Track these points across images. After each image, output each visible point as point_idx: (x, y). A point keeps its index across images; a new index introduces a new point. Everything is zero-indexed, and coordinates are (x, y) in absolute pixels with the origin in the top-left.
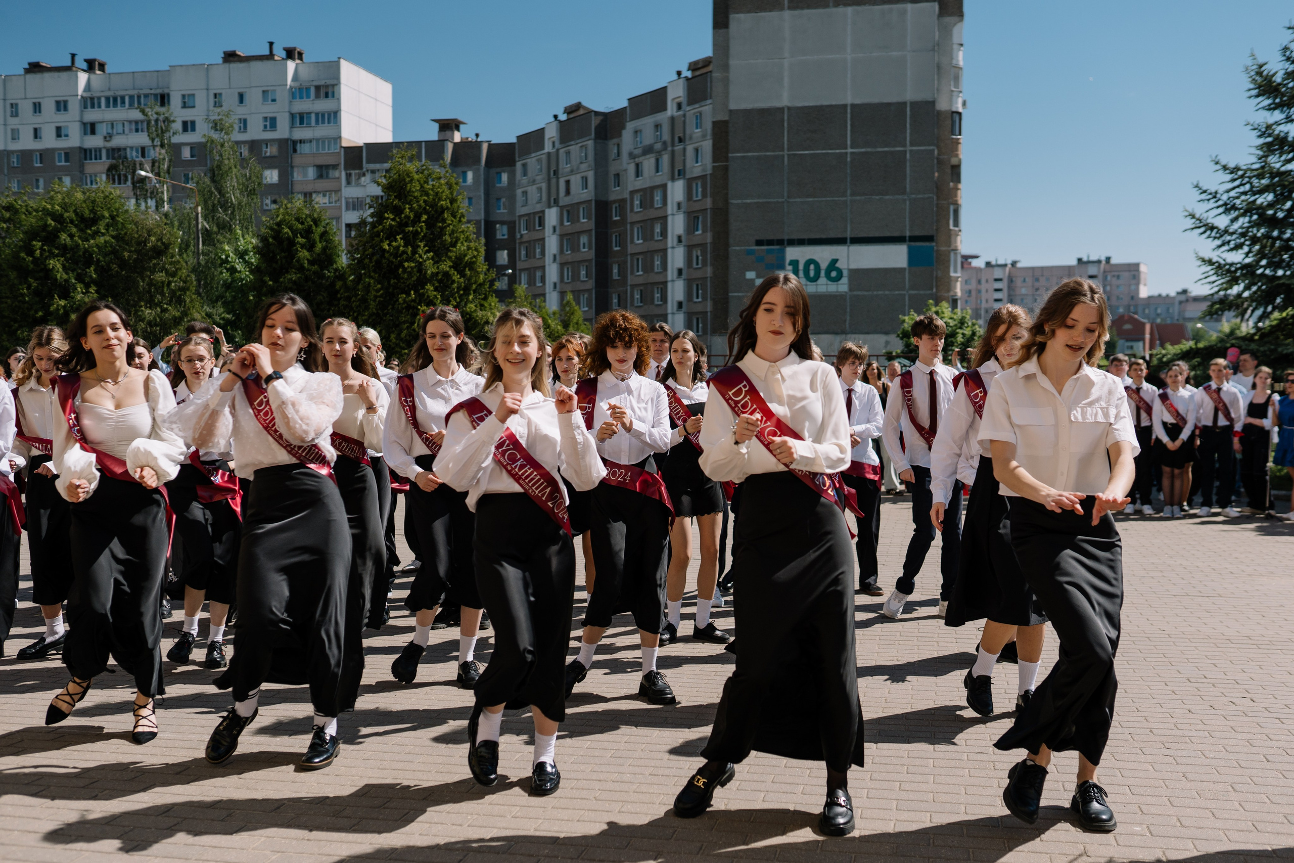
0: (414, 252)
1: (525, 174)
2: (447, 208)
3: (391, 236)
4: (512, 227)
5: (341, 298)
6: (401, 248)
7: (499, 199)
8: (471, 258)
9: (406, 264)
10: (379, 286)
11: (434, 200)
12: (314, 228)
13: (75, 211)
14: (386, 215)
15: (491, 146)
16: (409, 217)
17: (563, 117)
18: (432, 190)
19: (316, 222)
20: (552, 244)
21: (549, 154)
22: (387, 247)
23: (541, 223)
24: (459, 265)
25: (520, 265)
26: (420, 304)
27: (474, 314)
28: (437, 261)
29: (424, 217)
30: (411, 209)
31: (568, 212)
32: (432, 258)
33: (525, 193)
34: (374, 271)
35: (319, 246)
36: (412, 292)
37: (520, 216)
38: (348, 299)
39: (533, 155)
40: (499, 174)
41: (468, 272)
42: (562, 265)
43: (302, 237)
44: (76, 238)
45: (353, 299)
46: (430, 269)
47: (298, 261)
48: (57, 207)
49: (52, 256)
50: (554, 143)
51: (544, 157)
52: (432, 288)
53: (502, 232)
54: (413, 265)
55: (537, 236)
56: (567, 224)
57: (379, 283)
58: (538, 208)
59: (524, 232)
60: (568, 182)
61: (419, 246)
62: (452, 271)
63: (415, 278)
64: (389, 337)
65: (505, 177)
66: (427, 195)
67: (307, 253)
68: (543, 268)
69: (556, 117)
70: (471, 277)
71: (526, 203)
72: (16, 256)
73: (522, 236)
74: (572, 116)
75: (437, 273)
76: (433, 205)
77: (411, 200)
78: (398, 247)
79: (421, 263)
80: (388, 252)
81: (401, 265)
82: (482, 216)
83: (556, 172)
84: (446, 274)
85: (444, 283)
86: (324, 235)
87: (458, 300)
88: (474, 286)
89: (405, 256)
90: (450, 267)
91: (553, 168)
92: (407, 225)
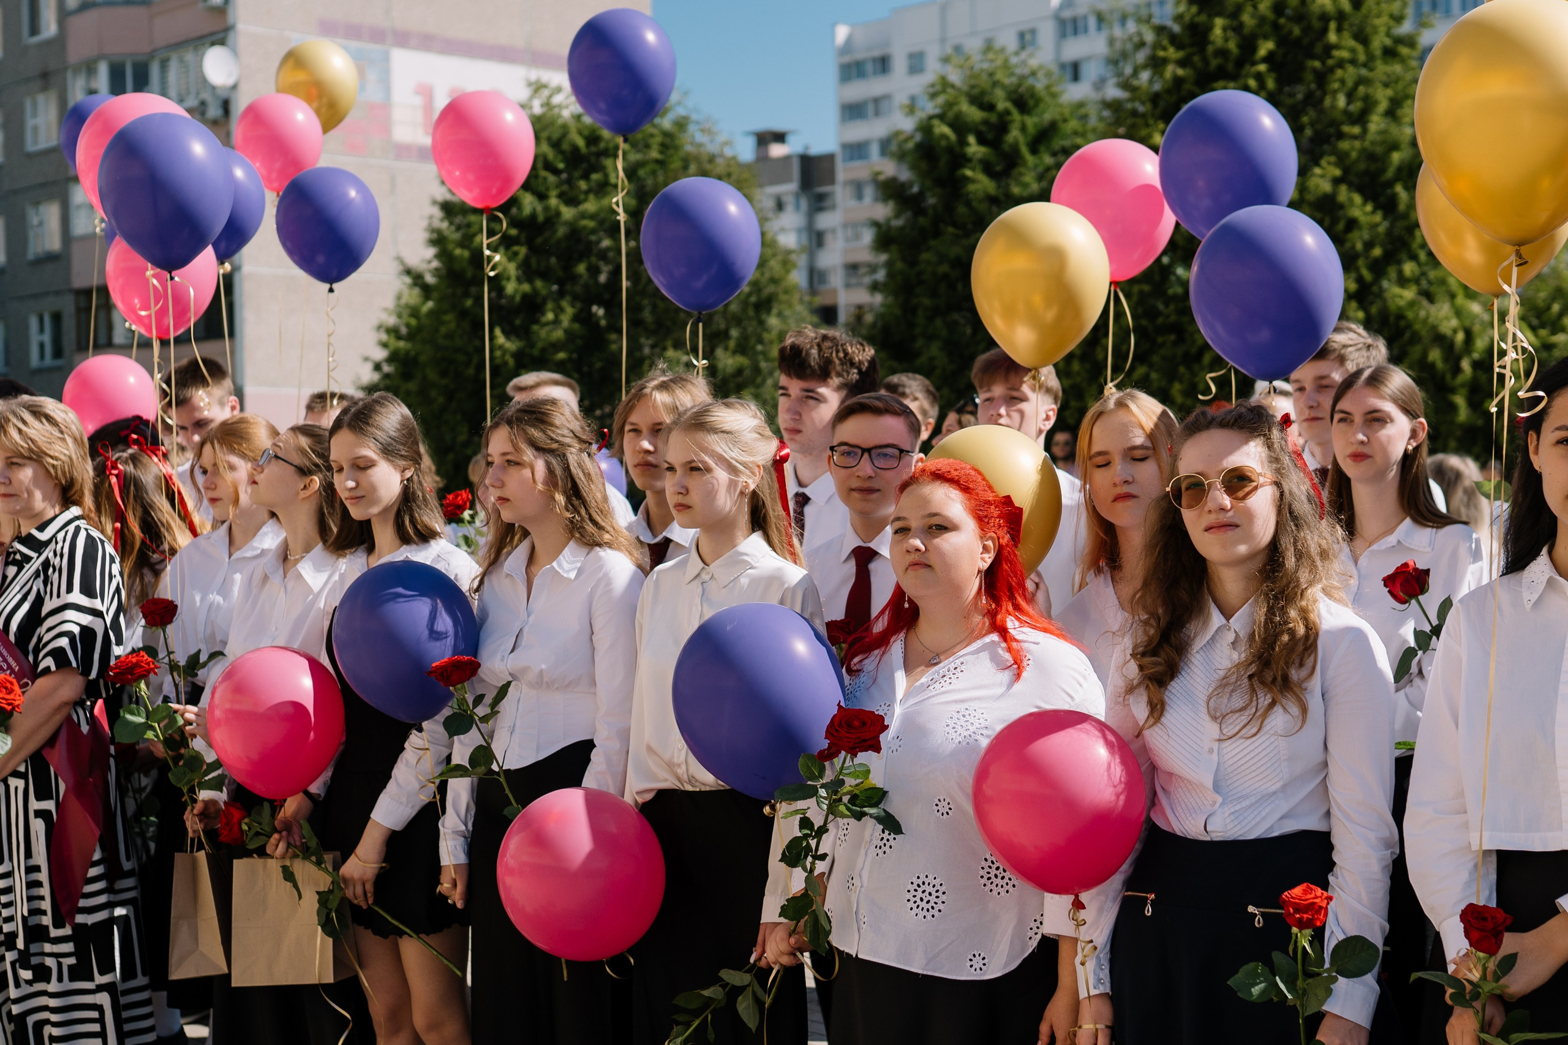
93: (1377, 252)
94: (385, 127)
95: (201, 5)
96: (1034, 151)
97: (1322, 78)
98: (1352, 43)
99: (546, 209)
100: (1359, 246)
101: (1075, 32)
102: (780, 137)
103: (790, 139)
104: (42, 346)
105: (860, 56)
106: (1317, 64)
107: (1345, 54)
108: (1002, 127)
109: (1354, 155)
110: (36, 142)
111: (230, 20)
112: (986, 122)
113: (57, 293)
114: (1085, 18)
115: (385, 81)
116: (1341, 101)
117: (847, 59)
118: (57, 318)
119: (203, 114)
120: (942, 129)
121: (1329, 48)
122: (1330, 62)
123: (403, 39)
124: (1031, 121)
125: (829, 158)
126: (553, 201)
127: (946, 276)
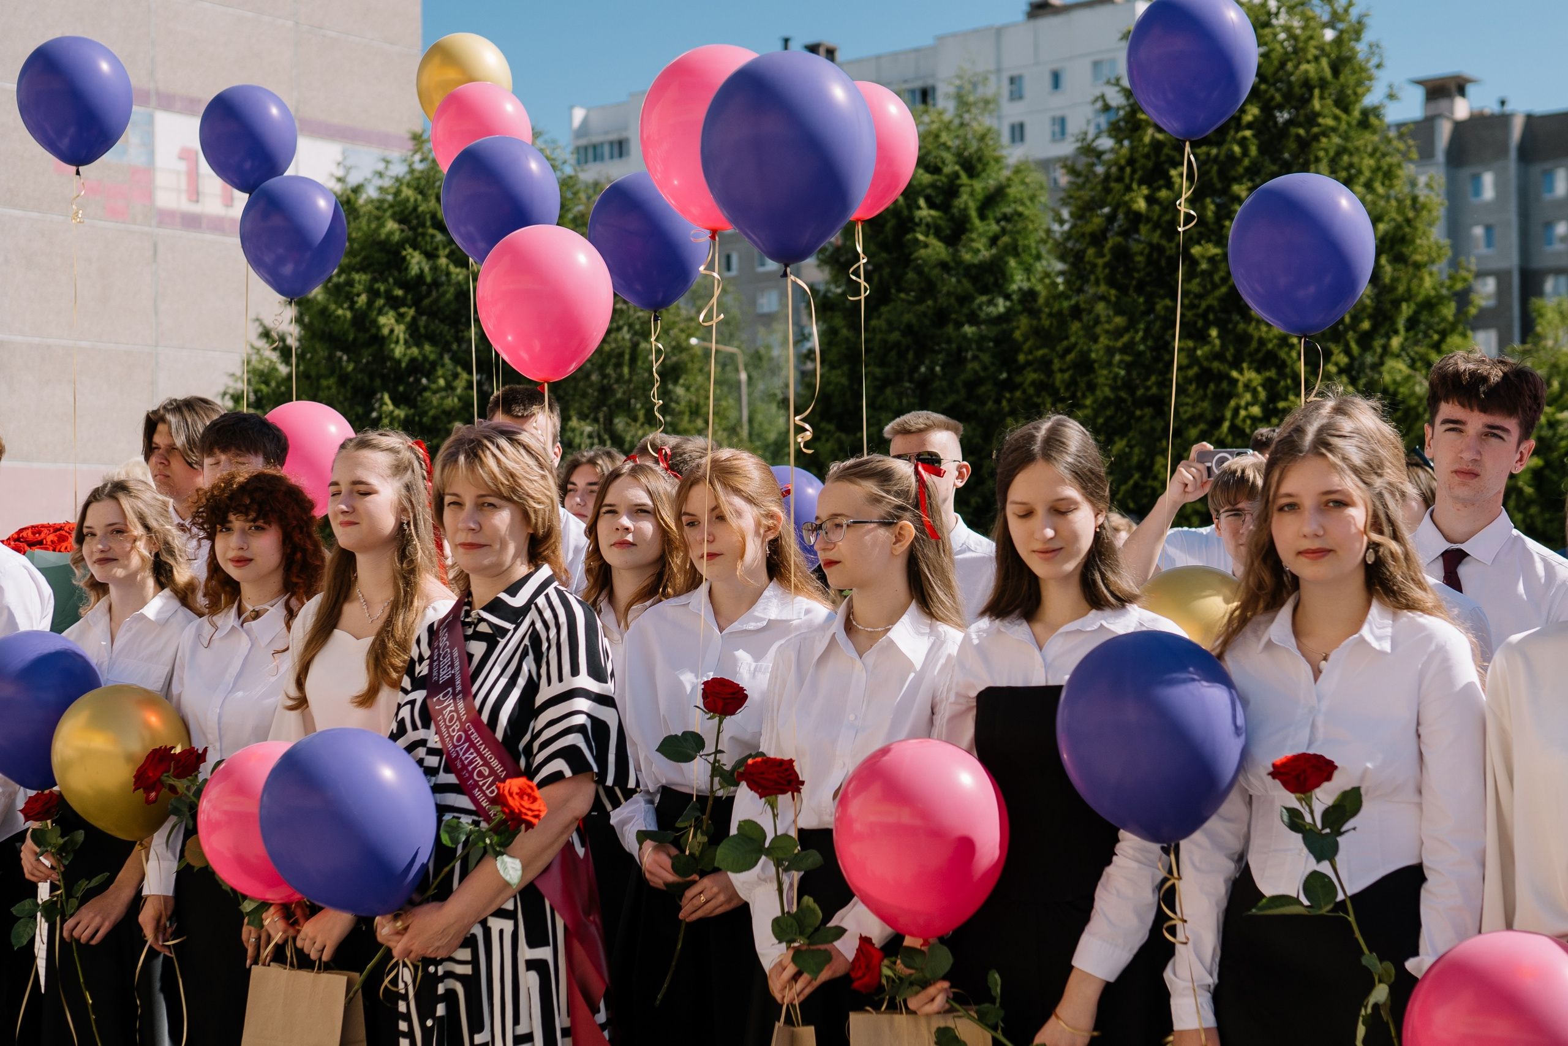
2: (1323, 84)
5: (1028, 363)
8: (1399, 227)
9: (1196, 250)
10: (1119, 321)
19: (972, 166)
22: (1141, 205)
26: (1237, 365)
34: (1112, 282)
36: (1214, 333)
38: (1045, 365)
43: (931, 205)
45: (1057, 365)
47: (919, 271)
57: (1119, 312)
64: (1152, 464)
80: (1148, 220)
86: (992, 199)
87: (1355, 348)
88: (1406, 310)
93: (1366, 325)
94: (148, 192)
96: (982, 217)
99: (435, 269)
105: (595, 138)
107: (1330, 122)
108: (951, 190)
112: (933, 185)
117: (583, 142)
121: (1313, 116)
122: (1316, 130)
123: (168, 102)
124: (978, 185)
126: (443, 261)
127: (897, 344)
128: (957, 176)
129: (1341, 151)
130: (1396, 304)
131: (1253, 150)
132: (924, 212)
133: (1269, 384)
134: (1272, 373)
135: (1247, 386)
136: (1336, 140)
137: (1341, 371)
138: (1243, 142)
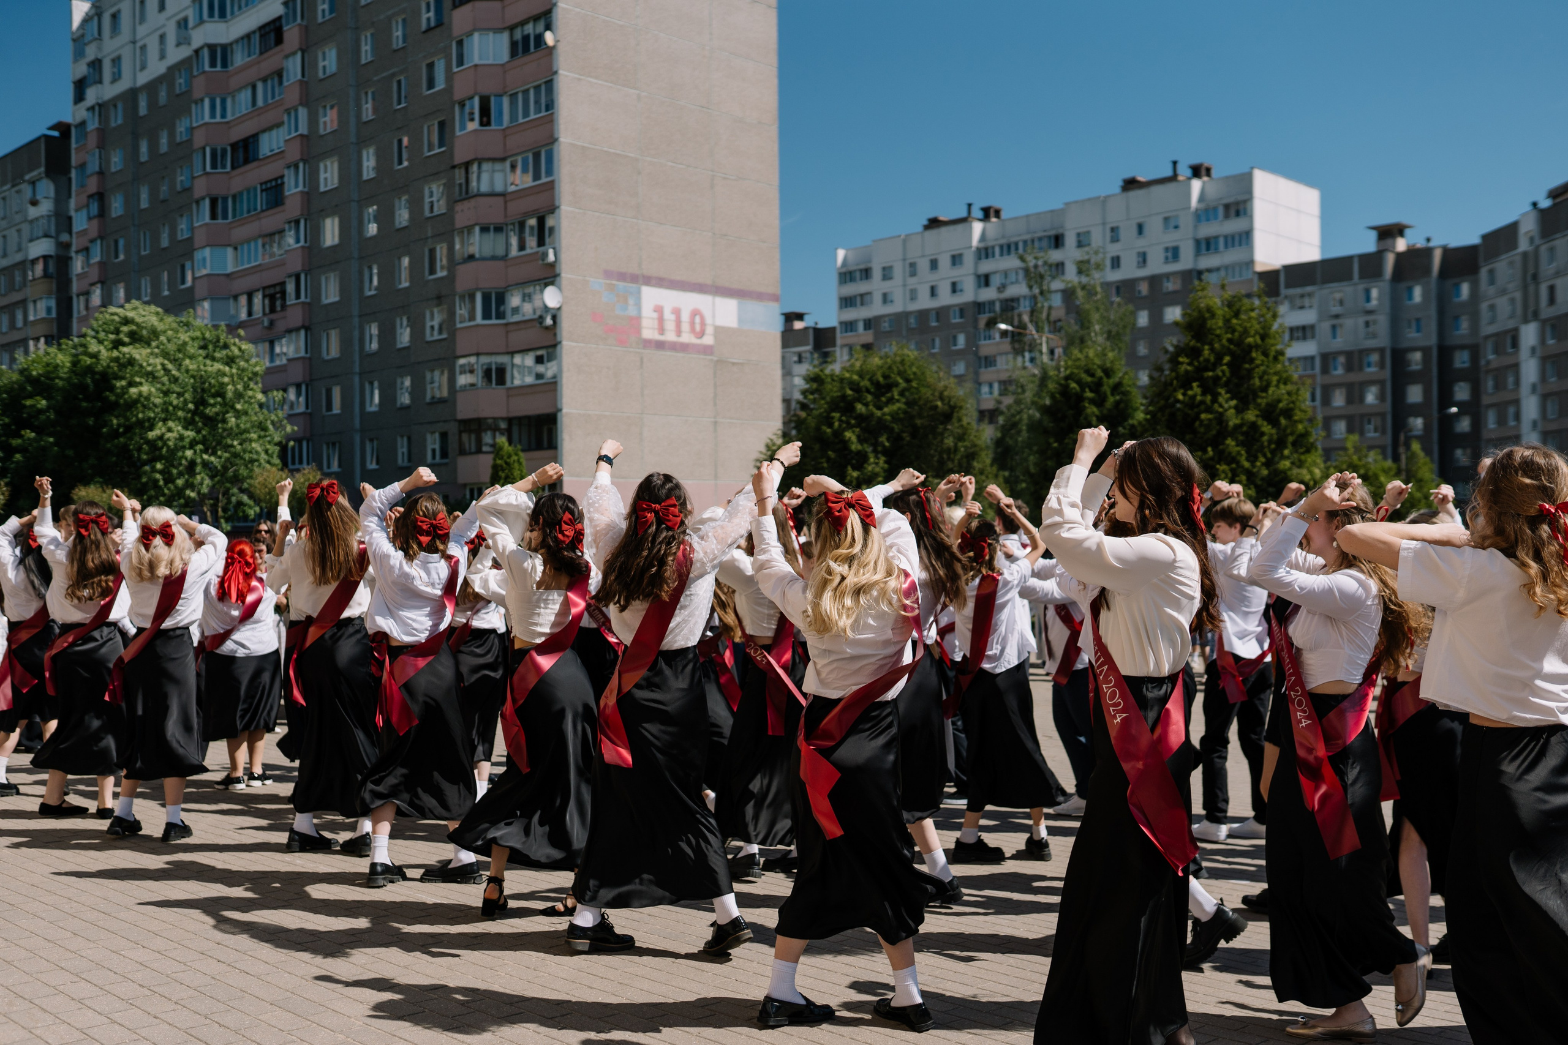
0: (1215, 400)
1: (1492, 281)
2: (1257, 347)
3: (1186, 385)
4: (1475, 351)
6: (1199, 398)
7: (1457, 318)
9: (1203, 416)
11: (1240, 336)
12: (1105, 380)
13: (870, 380)
14: (1181, 359)
15: (1447, 252)
16: (1207, 360)
17: (1545, 203)
18: (1240, 325)
19: (1108, 373)
20: (1530, 370)
21: (1525, 255)
22: (1180, 397)
23: (1515, 344)
24: (1270, 414)
25: (1486, 400)
26: (1219, 463)
27: (1289, 473)
28: (1239, 410)
29: (1227, 359)
30: (1212, 350)
31: (1553, 327)
32: (1236, 407)
33: (1492, 308)
35: (1111, 400)
36: (1209, 449)
37: (1487, 337)
39: (1503, 257)
40: (1457, 286)
41: (1283, 421)
42: (1545, 398)
43: (1091, 391)
44: (871, 407)
46: (1233, 421)
47: (1086, 418)
48: (855, 377)
49: (850, 427)
50: (1532, 240)
51: (1518, 259)
52: (1233, 443)
53: (1462, 360)
54: (1210, 416)
55: (1508, 360)
56: (1551, 342)
58: (1511, 324)
59: (1491, 357)
60: (1552, 289)
61: (1220, 394)
62: (1260, 422)
63: (1214, 432)
65: (1465, 289)
66: (1233, 331)
67: (1095, 409)
68: (1517, 402)
69: (1535, 204)
70: (1286, 427)
71: (1493, 321)
72: (818, 429)
73: (1488, 362)
74: (1558, 200)
75: (1241, 426)
76: (1239, 343)
77: (1213, 340)
78: (1194, 397)
79: (1221, 414)
80: (1183, 402)
81: (1197, 417)
82: (1432, 340)
83: (1535, 277)
84: (1254, 426)
85: (1250, 436)
86: (1117, 386)
87: (1269, 455)
88: (1291, 439)
89: (1203, 407)
90: (1257, 416)
91: (1531, 271)
92: (1207, 369)
93: (1273, 446)
94: (638, 330)
95: (541, 262)
96: (1113, 394)
97: (1250, 371)
98: (1262, 358)
100: (1266, 444)
101: (987, 257)
102: (800, 317)
103: (806, 317)
104: (434, 451)
105: (851, 268)
106: (1247, 366)
107: (1258, 362)
108: (1099, 384)
109: (1263, 405)
110: (432, 335)
111: (558, 271)
112: (1092, 382)
113: (445, 421)
114: (993, 247)
115: (638, 305)
116: (1257, 382)
117: (844, 270)
118: (444, 436)
119: (541, 323)
120: (1073, 385)
121: (1252, 360)
122: (1253, 365)
123: (648, 281)
124: (1111, 381)
125: (833, 329)
128: (1101, 378)
129: (1265, 373)
130: (1287, 436)
131: (1228, 374)
132: (1089, 394)
133: (1233, 471)
134: (1234, 466)
135: (1224, 471)
136: (1262, 368)
137: (1263, 464)
138: (1223, 371)
